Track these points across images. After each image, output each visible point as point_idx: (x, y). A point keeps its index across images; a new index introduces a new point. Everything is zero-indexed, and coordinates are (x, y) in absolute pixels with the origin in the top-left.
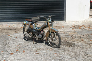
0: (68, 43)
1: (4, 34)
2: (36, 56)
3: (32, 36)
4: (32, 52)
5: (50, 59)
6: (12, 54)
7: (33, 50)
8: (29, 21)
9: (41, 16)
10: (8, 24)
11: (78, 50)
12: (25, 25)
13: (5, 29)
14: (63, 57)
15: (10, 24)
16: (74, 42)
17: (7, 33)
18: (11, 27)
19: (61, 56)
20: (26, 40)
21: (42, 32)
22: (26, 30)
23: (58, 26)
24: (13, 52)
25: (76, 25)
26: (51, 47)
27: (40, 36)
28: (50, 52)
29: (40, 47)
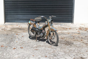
0: (68, 42)
1: (13, 33)
2: (34, 51)
3: (35, 35)
4: (32, 48)
5: (46, 54)
6: (15, 49)
7: (33, 47)
8: (33, 21)
9: (42, 17)
10: (19, 24)
11: (73, 48)
12: (30, 25)
13: (15, 29)
14: (57, 53)
15: (21, 24)
16: (73, 42)
17: (15, 32)
18: (20, 27)
19: (57, 52)
20: (31, 39)
21: (43, 31)
22: (30, 29)
23: (65, 28)
24: (16, 48)
25: (83, 28)
26: (50, 45)
27: (42, 34)
28: (48, 49)
29: (41, 45)
